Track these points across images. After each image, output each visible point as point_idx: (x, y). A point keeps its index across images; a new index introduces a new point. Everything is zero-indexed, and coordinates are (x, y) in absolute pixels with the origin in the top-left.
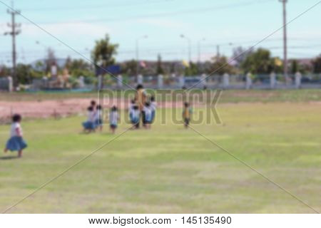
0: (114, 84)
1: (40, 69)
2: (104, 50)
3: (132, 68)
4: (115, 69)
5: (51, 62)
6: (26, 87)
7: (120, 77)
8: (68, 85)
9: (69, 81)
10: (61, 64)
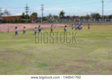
0: (64, 21)
1: (48, 18)
2: (62, 13)
3: (68, 17)
4: (64, 18)
5: (50, 16)
6: (45, 22)
7: (65, 20)
8: (54, 21)
9: (54, 20)
10: (52, 16)
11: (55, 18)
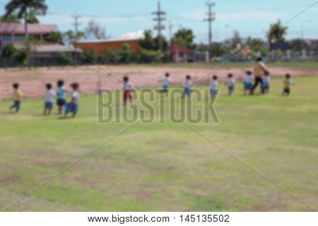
0: (284, 57)
1: (228, 45)
2: (277, 31)
3: (298, 45)
4: (284, 46)
5: (236, 40)
6: (219, 59)
7: (288, 52)
8: (249, 58)
9: (249, 54)
10: (244, 42)
11: (251, 48)
